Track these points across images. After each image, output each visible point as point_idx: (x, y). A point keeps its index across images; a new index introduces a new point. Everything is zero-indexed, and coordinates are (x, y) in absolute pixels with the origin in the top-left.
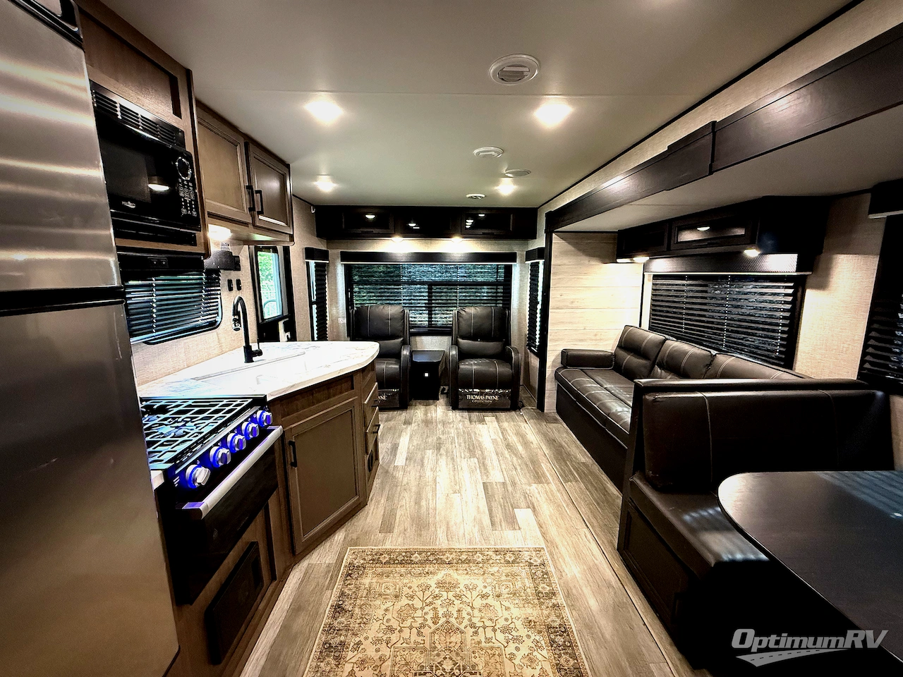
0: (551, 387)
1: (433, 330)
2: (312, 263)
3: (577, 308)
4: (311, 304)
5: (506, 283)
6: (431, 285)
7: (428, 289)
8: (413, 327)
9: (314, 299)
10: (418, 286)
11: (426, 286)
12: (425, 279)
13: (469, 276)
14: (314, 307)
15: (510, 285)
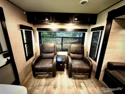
0: (102, 73)
1: (63, 50)
2: (24, 31)
3: (116, 48)
4: (24, 44)
5: (83, 38)
6: (62, 38)
7: (62, 39)
8: (57, 49)
9: (25, 42)
10: (59, 38)
11: (61, 38)
12: (61, 36)
13: (73, 36)
14: (26, 45)
15: (84, 38)
